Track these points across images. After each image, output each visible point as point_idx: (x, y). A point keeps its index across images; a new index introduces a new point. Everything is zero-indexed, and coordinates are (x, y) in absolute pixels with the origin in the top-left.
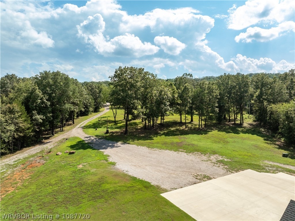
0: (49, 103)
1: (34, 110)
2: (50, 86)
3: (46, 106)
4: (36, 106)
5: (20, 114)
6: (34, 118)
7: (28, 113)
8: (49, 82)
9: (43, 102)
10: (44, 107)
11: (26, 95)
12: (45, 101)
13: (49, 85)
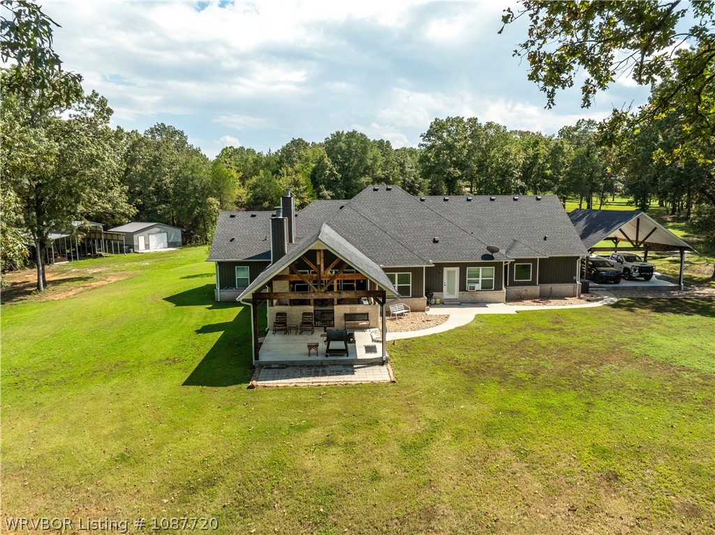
0: (340, 176)
1: (321, 184)
2: (342, 153)
3: (336, 178)
4: (324, 179)
5: (305, 187)
6: (321, 194)
7: (314, 188)
8: (341, 147)
9: (332, 174)
10: (334, 181)
11: (314, 165)
12: (335, 172)
13: (341, 151)
